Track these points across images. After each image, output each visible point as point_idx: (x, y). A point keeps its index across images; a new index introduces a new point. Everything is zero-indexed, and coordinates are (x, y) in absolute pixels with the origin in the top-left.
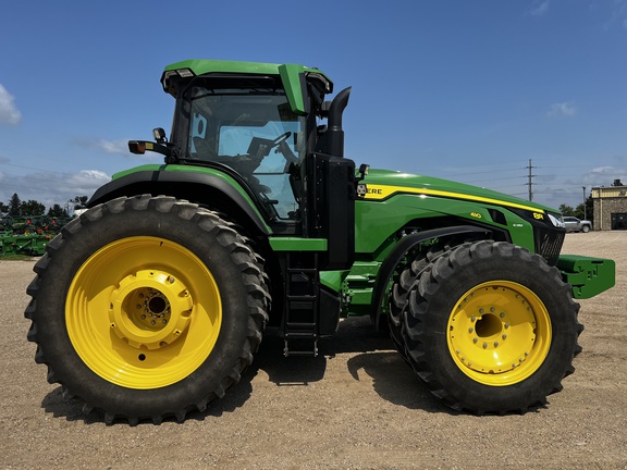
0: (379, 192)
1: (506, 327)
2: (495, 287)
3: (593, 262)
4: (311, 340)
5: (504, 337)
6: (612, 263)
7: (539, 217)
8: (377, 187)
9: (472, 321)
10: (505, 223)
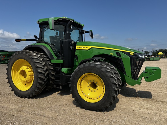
0: (87, 48)
1: (98, 87)
2: (92, 75)
3: (153, 70)
4: (60, 85)
5: (97, 89)
6: (160, 71)
7: (132, 54)
8: (87, 46)
9: (89, 84)
10: (120, 56)
